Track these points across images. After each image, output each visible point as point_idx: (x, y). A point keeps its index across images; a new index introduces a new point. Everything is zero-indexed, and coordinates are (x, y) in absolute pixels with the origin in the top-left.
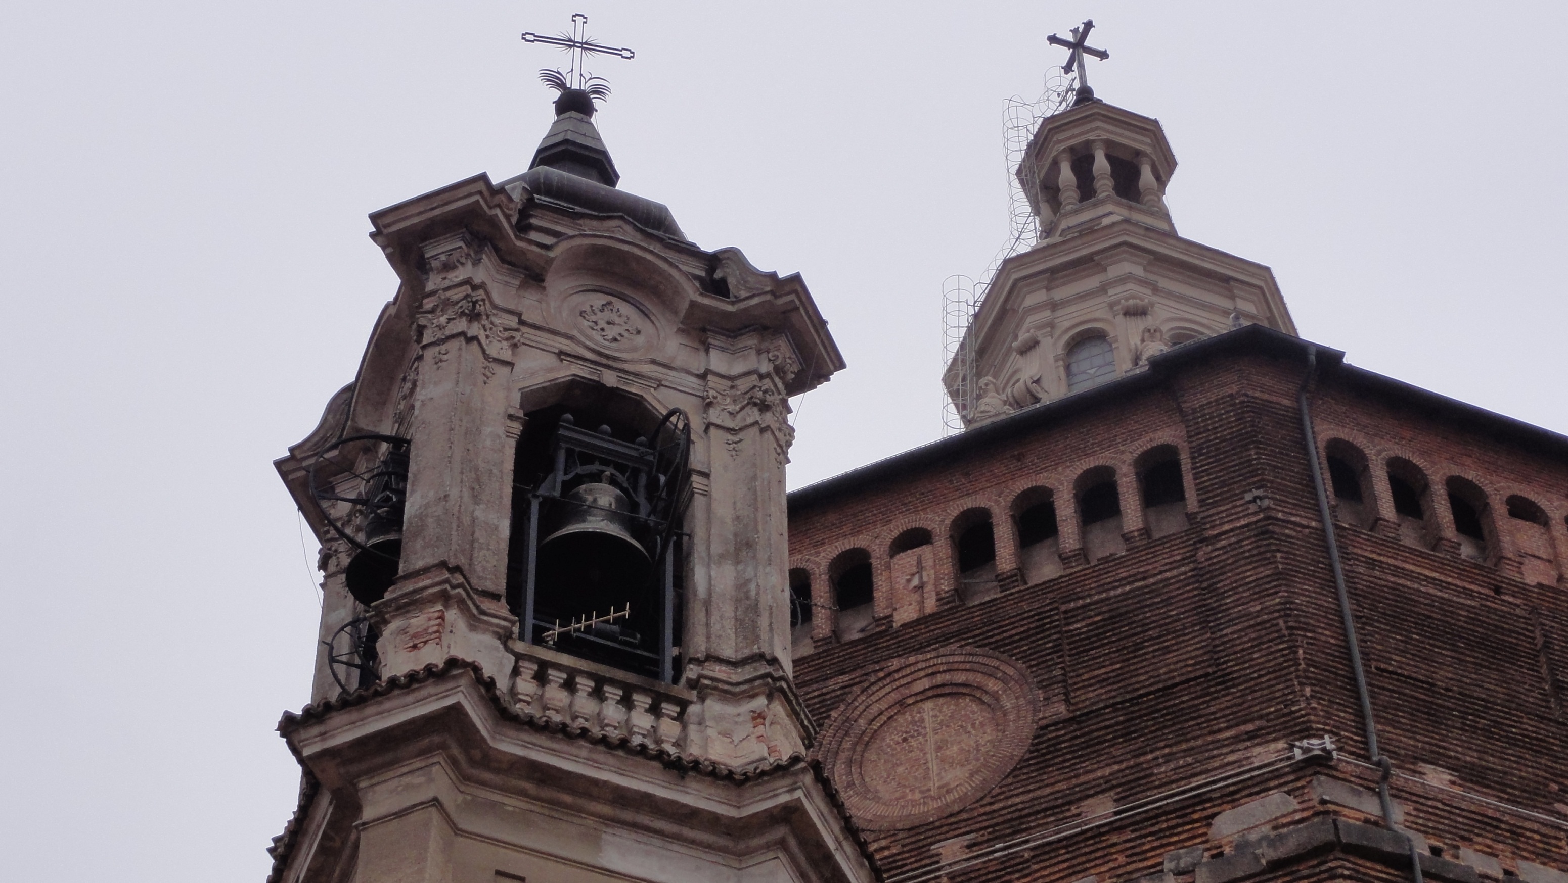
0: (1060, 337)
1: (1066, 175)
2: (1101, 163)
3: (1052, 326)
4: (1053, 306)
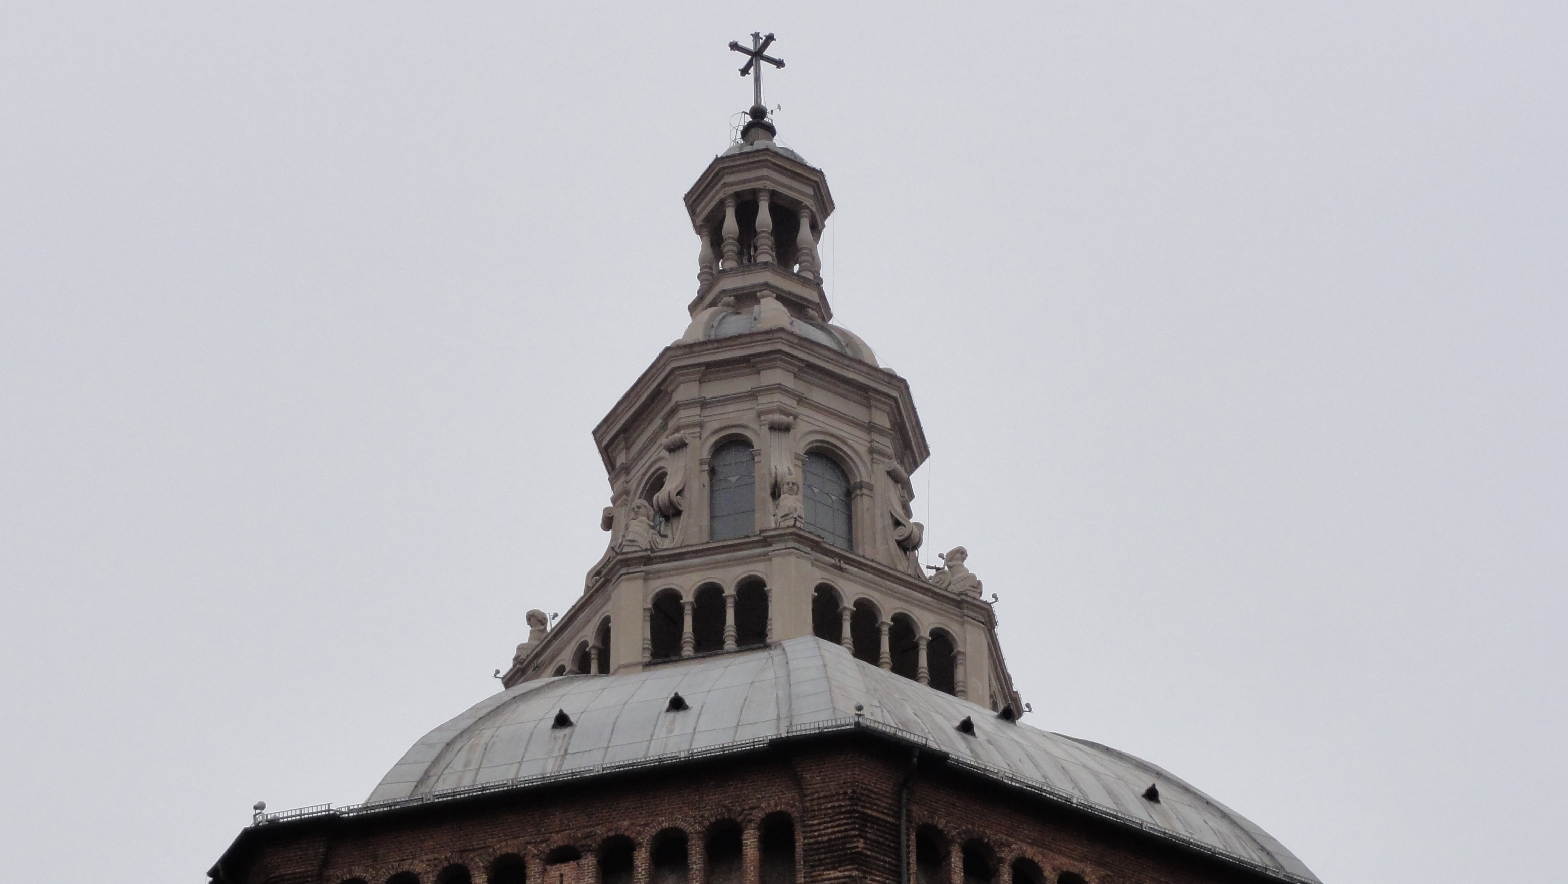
0: (707, 439)
1: (730, 224)
2: (764, 218)
3: (701, 425)
4: (704, 404)
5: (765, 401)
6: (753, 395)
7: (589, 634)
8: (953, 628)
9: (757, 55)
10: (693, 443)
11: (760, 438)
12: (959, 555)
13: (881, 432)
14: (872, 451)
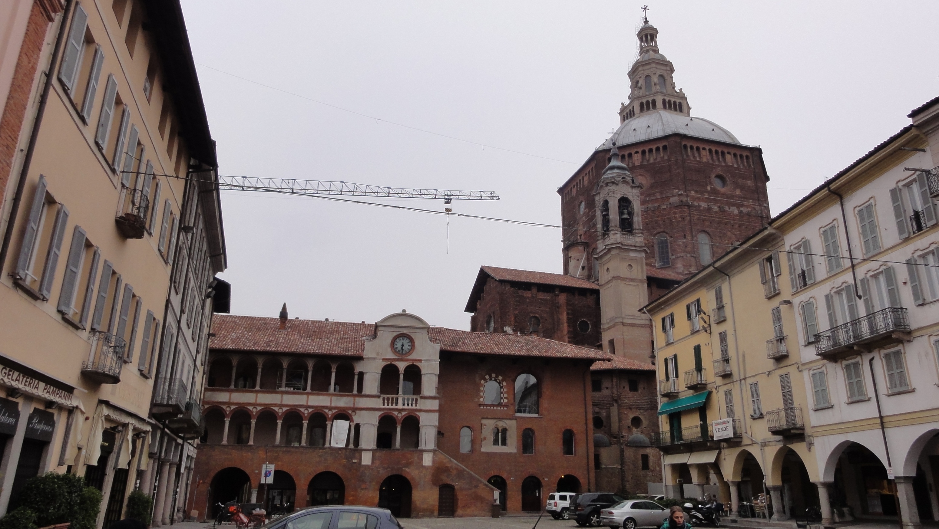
0: (644, 76)
1: (644, 39)
2: (648, 37)
3: (643, 74)
4: (643, 70)
5: (652, 70)
6: (650, 68)
7: (631, 108)
8: (681, 101)
9: (645, 9)
10: (642, 77)
11: (652, 76)
12: (681, 89)
13: (668, 70)
14: (667, 74)
